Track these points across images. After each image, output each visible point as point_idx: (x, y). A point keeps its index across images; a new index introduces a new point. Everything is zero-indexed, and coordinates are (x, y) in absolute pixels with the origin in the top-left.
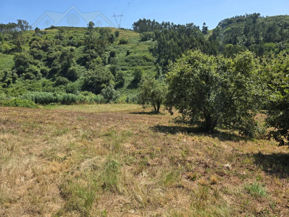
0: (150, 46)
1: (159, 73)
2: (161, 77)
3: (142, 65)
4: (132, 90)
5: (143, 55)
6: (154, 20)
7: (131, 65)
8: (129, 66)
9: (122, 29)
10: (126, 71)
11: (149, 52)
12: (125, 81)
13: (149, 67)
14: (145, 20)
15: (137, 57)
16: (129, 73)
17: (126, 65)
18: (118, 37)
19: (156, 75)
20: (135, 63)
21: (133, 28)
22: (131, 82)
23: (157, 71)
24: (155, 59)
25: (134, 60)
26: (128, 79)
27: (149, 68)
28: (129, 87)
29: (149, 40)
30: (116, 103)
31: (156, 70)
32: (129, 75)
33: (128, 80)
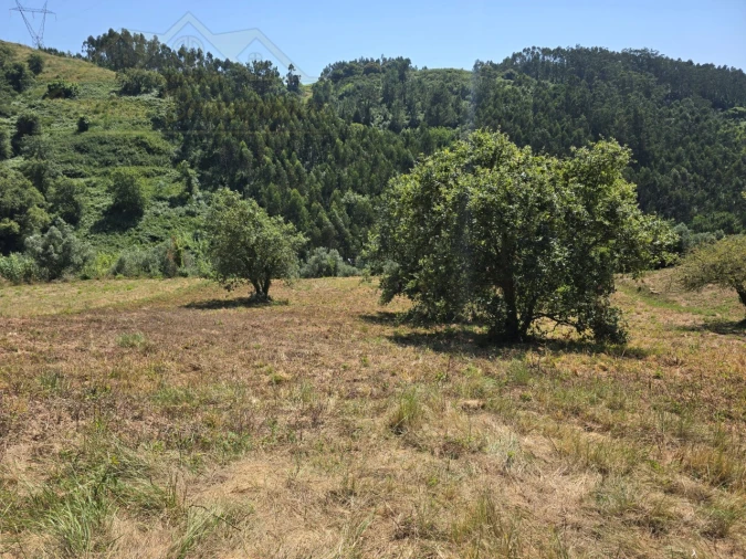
0: (153, 111)
1: (189, 188)
2: (198, 199)
3: (136, 163)
4: (111, 238)
5: (135, 134)
6: (156, 38)
7: (97, 163)
8: (89, 164)
9: (50, 51)
10: (82, 181)
11: (150, 127)
12: (84, 211)
13: (157, 169)
14: (126, 33)
15: (114, 140)
16: (94, 186)
17: (81, 163)
18: (40, 76)
19: (182, 194)
20: (111, 157)
21: (88, 52)
22: (105, 213)
23: (184, 179)
24: (173, 149)
25: (106, 147)
26: (90, 203)
27: (156, 172)
28: (98, 228)
29: (146, 92)
30: (85, 278)
31: (179, 180)
32: (93, 191)
33: (92, 206)
